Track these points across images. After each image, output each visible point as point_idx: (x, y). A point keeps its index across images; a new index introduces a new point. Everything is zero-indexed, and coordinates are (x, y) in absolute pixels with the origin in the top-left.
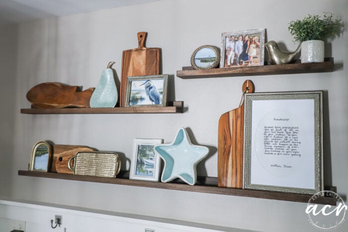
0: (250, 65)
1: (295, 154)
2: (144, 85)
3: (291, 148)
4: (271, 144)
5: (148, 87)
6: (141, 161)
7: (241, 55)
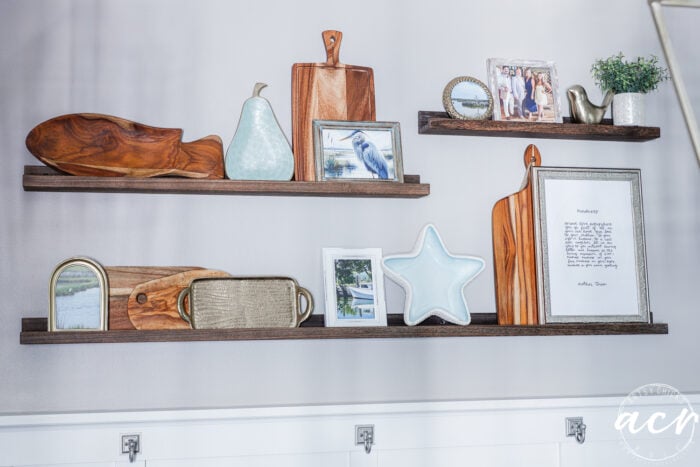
0: (540, 120)
1: (610, 264)
2: (350, 140)
3: (603, 256)
4: (576, 250)
5: (358, 144)
6: (345, 291)
7: (524, 101)
